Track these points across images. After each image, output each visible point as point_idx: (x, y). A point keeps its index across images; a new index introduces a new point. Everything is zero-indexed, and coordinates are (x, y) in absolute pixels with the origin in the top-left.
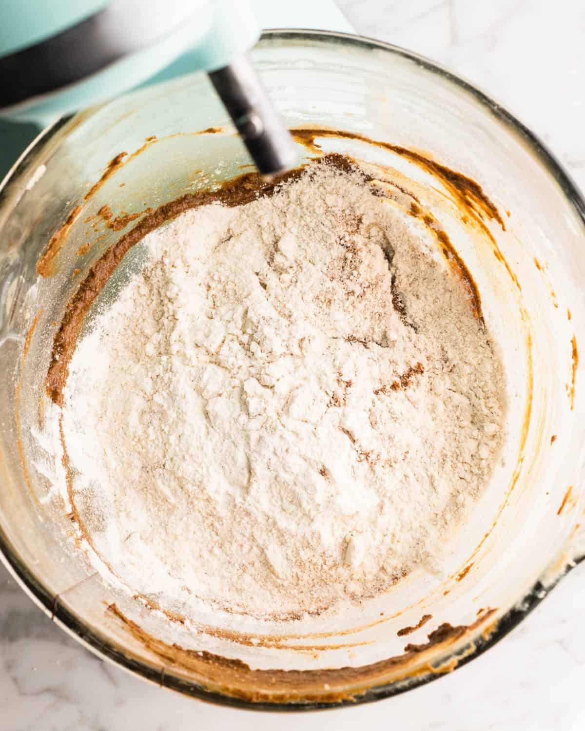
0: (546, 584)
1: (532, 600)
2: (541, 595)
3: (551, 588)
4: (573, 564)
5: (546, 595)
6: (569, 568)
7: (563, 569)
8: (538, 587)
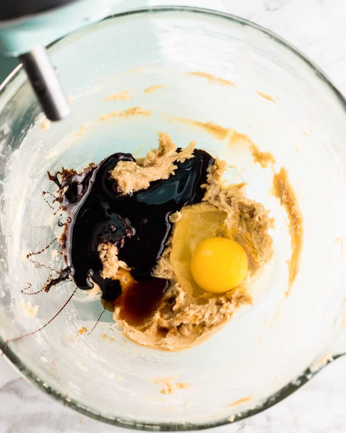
0: (313, 370)
1: (303, 380)
2: (309, 376)
3: (316, 372)
4: (331, 359)
5: (312, 377)
6: (329, 362)
7: (325, 362)
8: (308, 371)
